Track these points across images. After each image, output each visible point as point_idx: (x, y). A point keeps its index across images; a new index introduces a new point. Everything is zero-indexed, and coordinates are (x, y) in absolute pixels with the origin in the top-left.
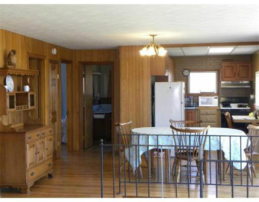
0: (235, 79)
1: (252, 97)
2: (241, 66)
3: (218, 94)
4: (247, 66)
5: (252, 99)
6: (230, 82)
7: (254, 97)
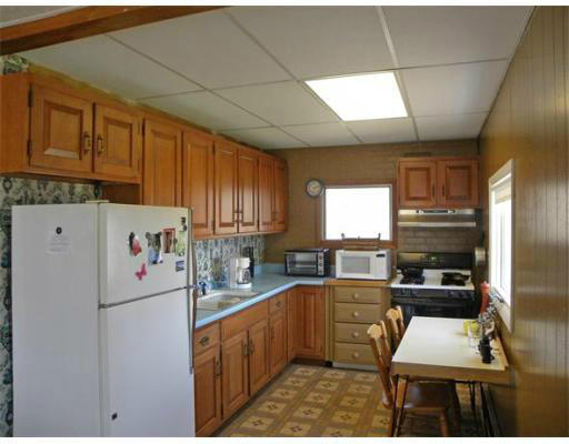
0: (433, 202)
1: (479, 254)
2: (450, 168)
3: (393, 243)
4: (468, 168)
5: (481, 262)
6: (421, 213)
7: (487, 256)
